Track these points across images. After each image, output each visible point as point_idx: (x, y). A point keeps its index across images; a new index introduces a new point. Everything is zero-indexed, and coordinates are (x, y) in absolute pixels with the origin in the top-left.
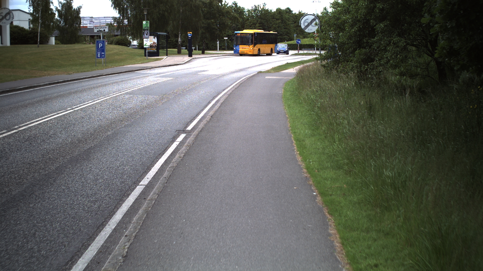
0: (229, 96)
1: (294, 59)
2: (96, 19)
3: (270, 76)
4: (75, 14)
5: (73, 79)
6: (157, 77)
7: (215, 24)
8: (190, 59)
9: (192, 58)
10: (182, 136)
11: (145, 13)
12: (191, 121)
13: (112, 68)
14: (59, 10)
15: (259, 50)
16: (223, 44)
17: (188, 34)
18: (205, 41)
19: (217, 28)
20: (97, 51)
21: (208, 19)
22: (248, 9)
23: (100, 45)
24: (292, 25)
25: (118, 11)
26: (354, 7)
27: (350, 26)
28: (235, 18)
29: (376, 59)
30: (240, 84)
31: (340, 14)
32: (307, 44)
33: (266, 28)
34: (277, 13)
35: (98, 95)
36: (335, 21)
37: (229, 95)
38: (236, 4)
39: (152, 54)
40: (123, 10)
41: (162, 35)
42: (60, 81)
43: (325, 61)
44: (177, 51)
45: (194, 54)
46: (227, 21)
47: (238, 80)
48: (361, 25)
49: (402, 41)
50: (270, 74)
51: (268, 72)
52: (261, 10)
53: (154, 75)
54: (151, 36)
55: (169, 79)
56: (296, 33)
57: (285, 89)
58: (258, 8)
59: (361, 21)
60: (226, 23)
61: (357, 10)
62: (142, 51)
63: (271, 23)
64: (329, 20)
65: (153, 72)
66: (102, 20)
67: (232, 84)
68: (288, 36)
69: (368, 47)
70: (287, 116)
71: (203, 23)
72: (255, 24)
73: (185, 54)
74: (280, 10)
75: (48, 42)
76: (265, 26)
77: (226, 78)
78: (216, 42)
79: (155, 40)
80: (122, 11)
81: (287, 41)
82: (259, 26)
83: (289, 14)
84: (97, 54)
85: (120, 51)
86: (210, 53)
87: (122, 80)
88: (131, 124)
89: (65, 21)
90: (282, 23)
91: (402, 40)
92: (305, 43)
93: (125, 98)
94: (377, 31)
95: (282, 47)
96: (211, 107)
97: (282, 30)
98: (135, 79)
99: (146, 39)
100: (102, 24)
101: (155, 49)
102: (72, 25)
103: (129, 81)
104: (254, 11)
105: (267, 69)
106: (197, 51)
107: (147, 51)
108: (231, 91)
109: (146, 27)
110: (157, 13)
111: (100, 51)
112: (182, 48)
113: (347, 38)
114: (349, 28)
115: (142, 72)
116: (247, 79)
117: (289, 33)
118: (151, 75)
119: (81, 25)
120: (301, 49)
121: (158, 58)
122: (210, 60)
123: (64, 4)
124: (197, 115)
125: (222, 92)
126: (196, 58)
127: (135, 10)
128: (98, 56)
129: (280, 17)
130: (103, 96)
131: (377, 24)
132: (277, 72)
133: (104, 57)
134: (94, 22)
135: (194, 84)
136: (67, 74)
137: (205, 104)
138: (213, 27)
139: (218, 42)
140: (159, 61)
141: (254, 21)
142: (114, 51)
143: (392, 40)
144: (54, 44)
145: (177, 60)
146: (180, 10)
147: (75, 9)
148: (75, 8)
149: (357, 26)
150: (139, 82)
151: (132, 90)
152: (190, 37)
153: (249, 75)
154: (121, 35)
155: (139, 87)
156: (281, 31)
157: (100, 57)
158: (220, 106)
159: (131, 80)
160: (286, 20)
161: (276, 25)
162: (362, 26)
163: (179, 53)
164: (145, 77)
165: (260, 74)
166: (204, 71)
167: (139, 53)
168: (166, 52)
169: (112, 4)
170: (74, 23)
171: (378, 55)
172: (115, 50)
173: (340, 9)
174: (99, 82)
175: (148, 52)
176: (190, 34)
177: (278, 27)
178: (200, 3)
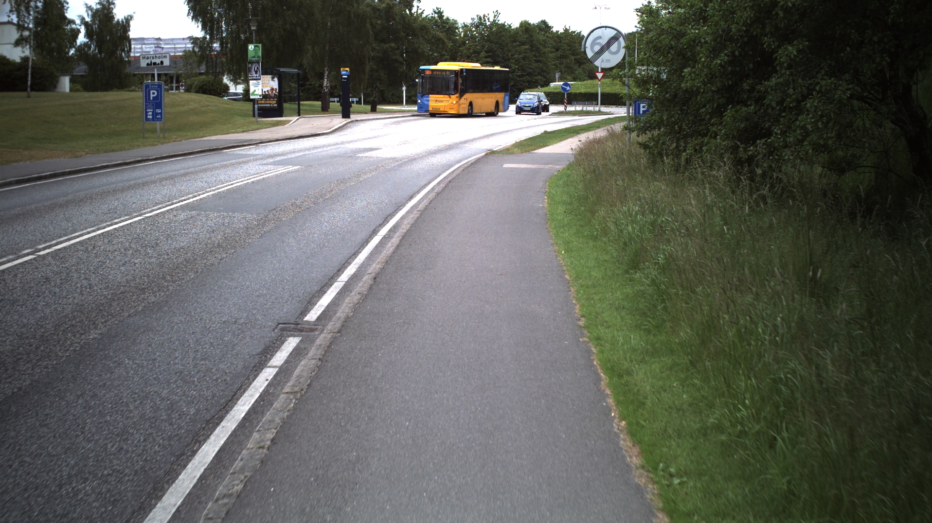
0: (421, 214)
1: (556, 123)
2: (167, 42)
3: (514, 163)
4: (119, 32)
5: (76, 170)
6: (265, 164)
7: (397, 52)
8: (345, 122)
9: (349, 120)
10: (292, 343)
11: (253, 28)
12: (322, 292)
13: (176, 143)
14: (87, 22)
15: (471, 104)
16: (413, 92)
17: (340, 72)
18: (377, 87)
19: (401, 59)
20: (146, 105)
21: (383, 41)
22: (464, 23)
23: (153, 94)
24: (551, 55)
25: (200, 25)
26: (717, 7)
27: (710, 52)
28: (439, 40)
29: (776, 130)
30: (447, 181)
31: (682, 24)
32: (580, 94)
33: (500, 59)
34: (522, 31)
35: (116, 213)
36: (671, 40)
37: (423, 212)
38: (440, 13)
39: (266, 112)
40: (210, 22)
41: (289, 73)
42: (44, 174)
43: (646, 134)
44: (321, 106)
45: (354, 113)
46: (421, 46)
47: (444, 172)
48: (735, 51)
49: (840, 88)
50: (511, 156)
51: (507, 152)
52: (491, 24)
53: (261, 159)
54: (266, 76)
55: (291, 168)
56: (559, 70)
57: (551, 198)
58: (485, 21)
59: (737, 39)
60: (420, 50)
61: (726, 13)
62: (248, 106)
63: (509, 51)
64: (658, 38)
65: (261, 153)
66: (178, 44)
67: (429, 183)
68: (543, 76)
69: (753, 102)
70: (567, 277)
71: (373, 49)
72: (479, 53)
73: (335, 112)
74: (527, 26)
75: (55, 87)
76: (498, 56)
77: (418, 166)
78: (400, 88)
79: (275, 84)
80: (209, 24)
81: (542, 86)
82: (486, 57)
83: (546, 33)
84: (147, 113)
85: (203, 107)
86: (387, 109)
87: (186, 171)
88: (163, 301)
89: (99, 46)
90: (532, 51)
91: (840, 85)
92: (578, 92)
93: (176, 221)
94: (781, 64)
95: (527, 99)
96: (376, 246)
97: (531, 64)
98: (217, 168)
99: (255, 81)
100: (178, 52)
101: (274, 102)
102: (112, 53)
103: (201, 175)
104: (477, 27)
105: (504, 146)
106: (363, 107)
107: (256, 106)
108: (425, 202)
109: (254, 57)
110: (279, 27)
111: (153, 105)
112: (331, 99)
113: (701, 79)
114: (707, 57)
115: (238, 152)
116: (462, 169)
117: (544, 71)
118: (256, 158)
119: (132, 55)
120: (570, 103)
121: (280, 121)
122: (386, 125)
123: (97, 10)
124: (339, 271)
125: (407, 202)
126: (357, 121)
127: (234, 22)
128: (149, 117)
129: (527, 38)
130: (126, 215)
131: (779, 47)
132: (526, 152)
133: (161, 118)
134: (163, 48)
135: (343, 181)
136: (70, 158)
137: (364, 235)
138: (394, 57)
139: (404, 88)
140: (281, 127)
141: (476, 45)
142: (190, 107)
143: (818, 83)
144: (67, 90)
145: (319, 124)
146: (327, 24)
147: (120, 20)
148: (118, 20)
149: (726, 52)
150: (222, 177)
151: (201, 199)
152: (345, 78)
153: (467, 159)
154: (206, 73)
155: (219, 190)
156: (530, 68)
157: (153, 119)
158: (398, 242)
159: (205, 170)
160: (540, 44)
161: (520, 55)
162: (740, 52)
163: (325, 109)
164: (240, 163)
165: (490, 157)
166: (371, 150)
167: (242, 110)
168: (296, 107)
169: (189, 10)
170: (117, 49)
171: (778, 121)
172: (192, 103)
173: (682, 11)
174: (135, 175)
175: (259, 109)
176: (345, 72)
177: (524, 59)
178: (368, 9)
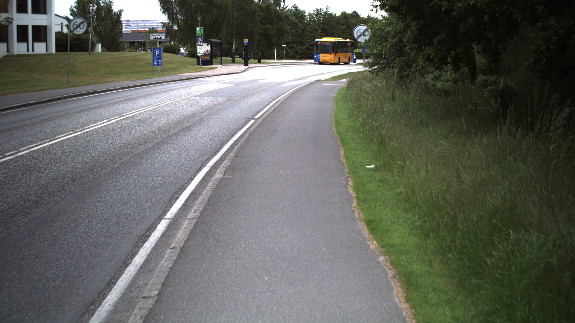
2: (133, 22)
4: (115, 18)
6: (217, 84)
7: (272, 30)
9: (248, 67)
10: (252, 121)
11: (199, 19)
12: (258, 113)
15: (339, 58)
16: (281, 53)
17: (243, 42)
18: (261, 49)
19: (274, 34)
20: (154, 58)
21: (264, 24)
22: (309, 13)
23: (157, 53)
28: (295, 23)
34: (342, 18)
38: (295, 7)
39: (205, 63)
40: (172, 15)
41: (216, 42)
44: (231, 60)
45: (250, 63)
46: (285, 27)
51: (327, 80)
52: (324, 14)
53: (214, 82)
54: (205, 44)
55: (233, 85)
58: (321, 12)
62: (194, 60)
63: (335, 29)
66: (140, 23)
71: (259, 28)
72: (317, 30)
73: (239, 63)
74: (345, 14)
75: (94, 49)
76: (328, 32)
78: (273, 50)
82: (321, 32)
83: (356, 18)
84: (154, 62)
86: (266, 62)
90: (347, 29)
93: (197, 99)
97: (347, 36)
99: (200, 47)
100: (140, 28)
102: (112, 30)
104: (316, 15)
106: (253, 60)
107: (200, 59)
109: (200, 34)
110: (209, 18)
111: (157, 58)
112: (236, 56)
127: (185, 14)
129: (345, 22)
133: (161, 64)
134: (130, 26)
138: (270, 33)
140: (215, 70)
144: (100, 51)
145: (233, 69)
146: (235, 15)
152: (246, 45)
157: (157, 65)
160: (352, 25)
166: (263, 79)
167: (191, 62)
168: (220, 60)
169: (161, 8)
170: (114, 28)
175: (202, 61)
176: (246, 41)
